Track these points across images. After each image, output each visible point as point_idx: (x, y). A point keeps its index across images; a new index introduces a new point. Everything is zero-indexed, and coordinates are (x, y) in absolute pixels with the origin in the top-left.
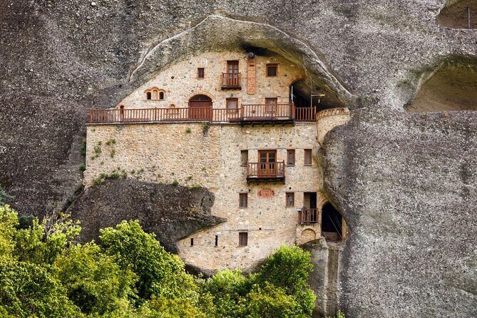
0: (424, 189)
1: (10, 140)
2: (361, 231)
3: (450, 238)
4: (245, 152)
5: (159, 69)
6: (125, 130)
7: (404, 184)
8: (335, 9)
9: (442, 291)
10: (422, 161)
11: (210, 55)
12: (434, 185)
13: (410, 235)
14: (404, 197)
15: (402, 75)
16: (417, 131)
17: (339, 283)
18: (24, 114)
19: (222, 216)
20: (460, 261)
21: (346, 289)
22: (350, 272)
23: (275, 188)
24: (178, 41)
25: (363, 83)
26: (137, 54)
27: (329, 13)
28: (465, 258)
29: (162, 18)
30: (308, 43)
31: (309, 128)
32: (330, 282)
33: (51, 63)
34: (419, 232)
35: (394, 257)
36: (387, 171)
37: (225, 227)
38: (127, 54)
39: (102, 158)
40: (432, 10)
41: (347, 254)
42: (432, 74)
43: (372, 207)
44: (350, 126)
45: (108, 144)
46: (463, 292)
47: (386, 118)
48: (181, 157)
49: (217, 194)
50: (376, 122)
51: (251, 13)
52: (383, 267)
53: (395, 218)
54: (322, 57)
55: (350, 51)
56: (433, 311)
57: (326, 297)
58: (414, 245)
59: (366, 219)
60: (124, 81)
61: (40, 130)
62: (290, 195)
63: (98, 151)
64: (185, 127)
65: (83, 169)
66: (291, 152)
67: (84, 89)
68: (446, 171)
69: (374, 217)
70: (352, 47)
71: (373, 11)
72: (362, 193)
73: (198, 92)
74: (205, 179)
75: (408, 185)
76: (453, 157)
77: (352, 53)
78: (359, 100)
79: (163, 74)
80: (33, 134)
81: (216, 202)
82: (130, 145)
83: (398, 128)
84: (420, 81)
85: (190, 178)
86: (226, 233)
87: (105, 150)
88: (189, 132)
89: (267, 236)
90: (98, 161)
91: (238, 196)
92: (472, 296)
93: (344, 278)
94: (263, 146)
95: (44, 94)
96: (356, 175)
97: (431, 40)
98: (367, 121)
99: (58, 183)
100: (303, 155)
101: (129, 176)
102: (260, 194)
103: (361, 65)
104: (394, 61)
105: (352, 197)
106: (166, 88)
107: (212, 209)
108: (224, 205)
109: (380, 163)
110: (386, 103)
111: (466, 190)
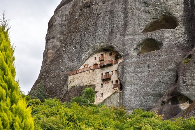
0: (140, 73)
1: (55, 84)
2: (126, 87)
3: (145, 83)
4: (102, 74)
5: (86, 60)
6: (76, 75)
7: (135, 73)
8: (120, 35)
9: (144, 97)
10: (139, 66)
11: (97, 54)
12: (142, 71)
13: (137, 85)
14: (135, 76)
15: (135, 47)
16: (138, 59)
17: (121, 100)
18: (58, 77)
19: (97, 91)
20: (148, 88)
21: (123, 102)
22: (124, 97)
23: (109, 81)
24: (89, 52)
25: (126, 50)
26: (82, 58)
27: (119, 36)
28: (149, 87)
29: (86, 48)
30: (114, 44)
31: (116, 65)
32: (119, 101)
33: (64, 64)
34: (139, 84)
35: (134, 91)
36: (131, 70)
37: (98, 93)
38: (80, 58)
39: (72, 83)
40: (142, 29)
41: (123, 93)
42: (143, 45)
43: (128, 80)
44: (123, 62)
45: (73, 79)
46: (150, 96)
47: (131, 58)
48: (88, 78)
49: (96, 85)
50: (129, 59)
51: (104, 41)
52: (131, 94)
53: (133, 81)
54: (117, 47)
55: (123, 44)
56: (143, 103)
57: (118, 104)
58: (138, 87)
59: (127, 83)
60: (79, 64)
61: (61, 80)
62: (112, 82)
63: (71, 81)
64: (89, 71)
65: (68, 86)
66: (112, 72)
67: (70, 68)
68: (144, 67)
69: (128, 82)
70: (124, 43)
71: (128, 33)
72: (126, 77)
73: (95, 63)
74: (93, 83)
75: (136, 73)
76: (146, 63)
77: (124, 44)
78: (125, 55)
79: (87, 61)
80: (59, 81)
81: (96, 87)
82: (78, 78)
83: (134, 60)
84: (140, 48)
85: (90, 83)
86: (98, 94)
87: (72, 81)
88: (90, 72)
89: (107, 93)
90: (71, 83)
91: (101, 85)
92: (153, 97)
93: (122, 99)
94: (106, 72)
95: (63, 72)
96: (124, 73)
97: (141, 37)
98: (127, 59)
99: (63, 91)
100: (115, 72)
101: (77, 85)
102: (106, 83)
103: (126, 46)
104: (133, 44)
105: (123, 78)
106: (88, 64)
107: (95, 89)
108: (98, 88)
109: (129, 69)
110: (131, 54)
111: (149, 71)
